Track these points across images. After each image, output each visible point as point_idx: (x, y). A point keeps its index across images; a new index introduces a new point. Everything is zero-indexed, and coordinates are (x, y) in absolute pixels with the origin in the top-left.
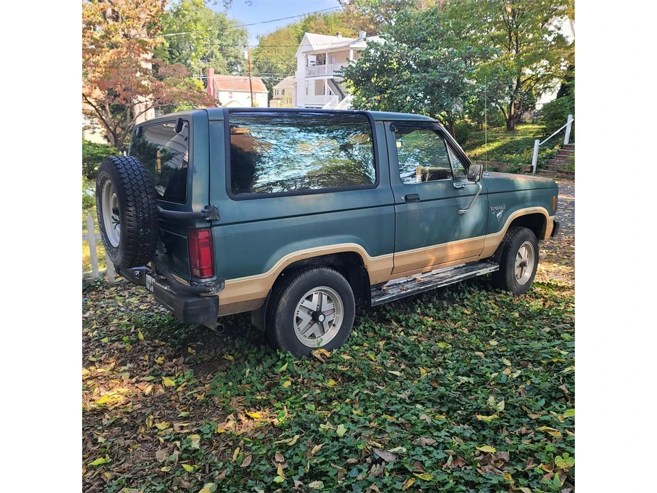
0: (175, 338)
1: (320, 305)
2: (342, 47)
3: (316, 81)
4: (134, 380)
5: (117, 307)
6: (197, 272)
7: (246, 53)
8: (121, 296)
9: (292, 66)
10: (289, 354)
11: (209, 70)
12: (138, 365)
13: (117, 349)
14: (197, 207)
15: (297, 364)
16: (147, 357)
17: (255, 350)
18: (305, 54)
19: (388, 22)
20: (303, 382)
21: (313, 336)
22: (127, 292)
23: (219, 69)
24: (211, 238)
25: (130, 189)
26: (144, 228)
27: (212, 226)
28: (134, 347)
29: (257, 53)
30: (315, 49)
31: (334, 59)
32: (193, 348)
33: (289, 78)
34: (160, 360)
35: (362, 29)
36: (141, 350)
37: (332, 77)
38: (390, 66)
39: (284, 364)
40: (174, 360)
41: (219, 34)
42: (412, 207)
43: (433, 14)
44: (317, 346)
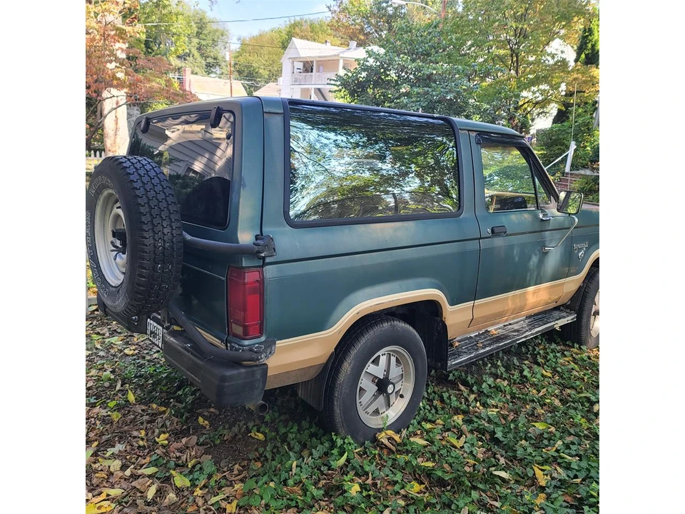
0: (179, 400)
1: (388, 370)
2: (331, 56)
3: (302, 89)
4: (128, 473)
5: (95, 351)
6: (238, 330)
7: (228, 54)
8: (98, 334)
9: (275, 73)
10: (349, 439)
11: (185, 70)
12: (132, 446)
13: (97, 418)
14: (245, 237)
15: (358, 454)
16: (143, 432)
17: (295, 429)
18: (291, 61)
19: (378, 34)
20: (375, 485)
21: (377, 412)
22: (106, 329)
23: (197, 70)
24: (261, 282)
25: (146, 205)
26: (163, 263)
27: (265, 264)
28: (124, 415)
29: (238, 57)
30: (302, 56)
31: (321, 68)
32: (205, 418)
33: (271, 84)
34: (162, 439)
35: (352, 39)
36: (133, 421)
37: (319, 87)
38: (387, 78)
39: (341, 454)
40: (184, 440)
41: (197, 32)
42: (499, 242)
43: (435, 27)
44: (381, 427)
